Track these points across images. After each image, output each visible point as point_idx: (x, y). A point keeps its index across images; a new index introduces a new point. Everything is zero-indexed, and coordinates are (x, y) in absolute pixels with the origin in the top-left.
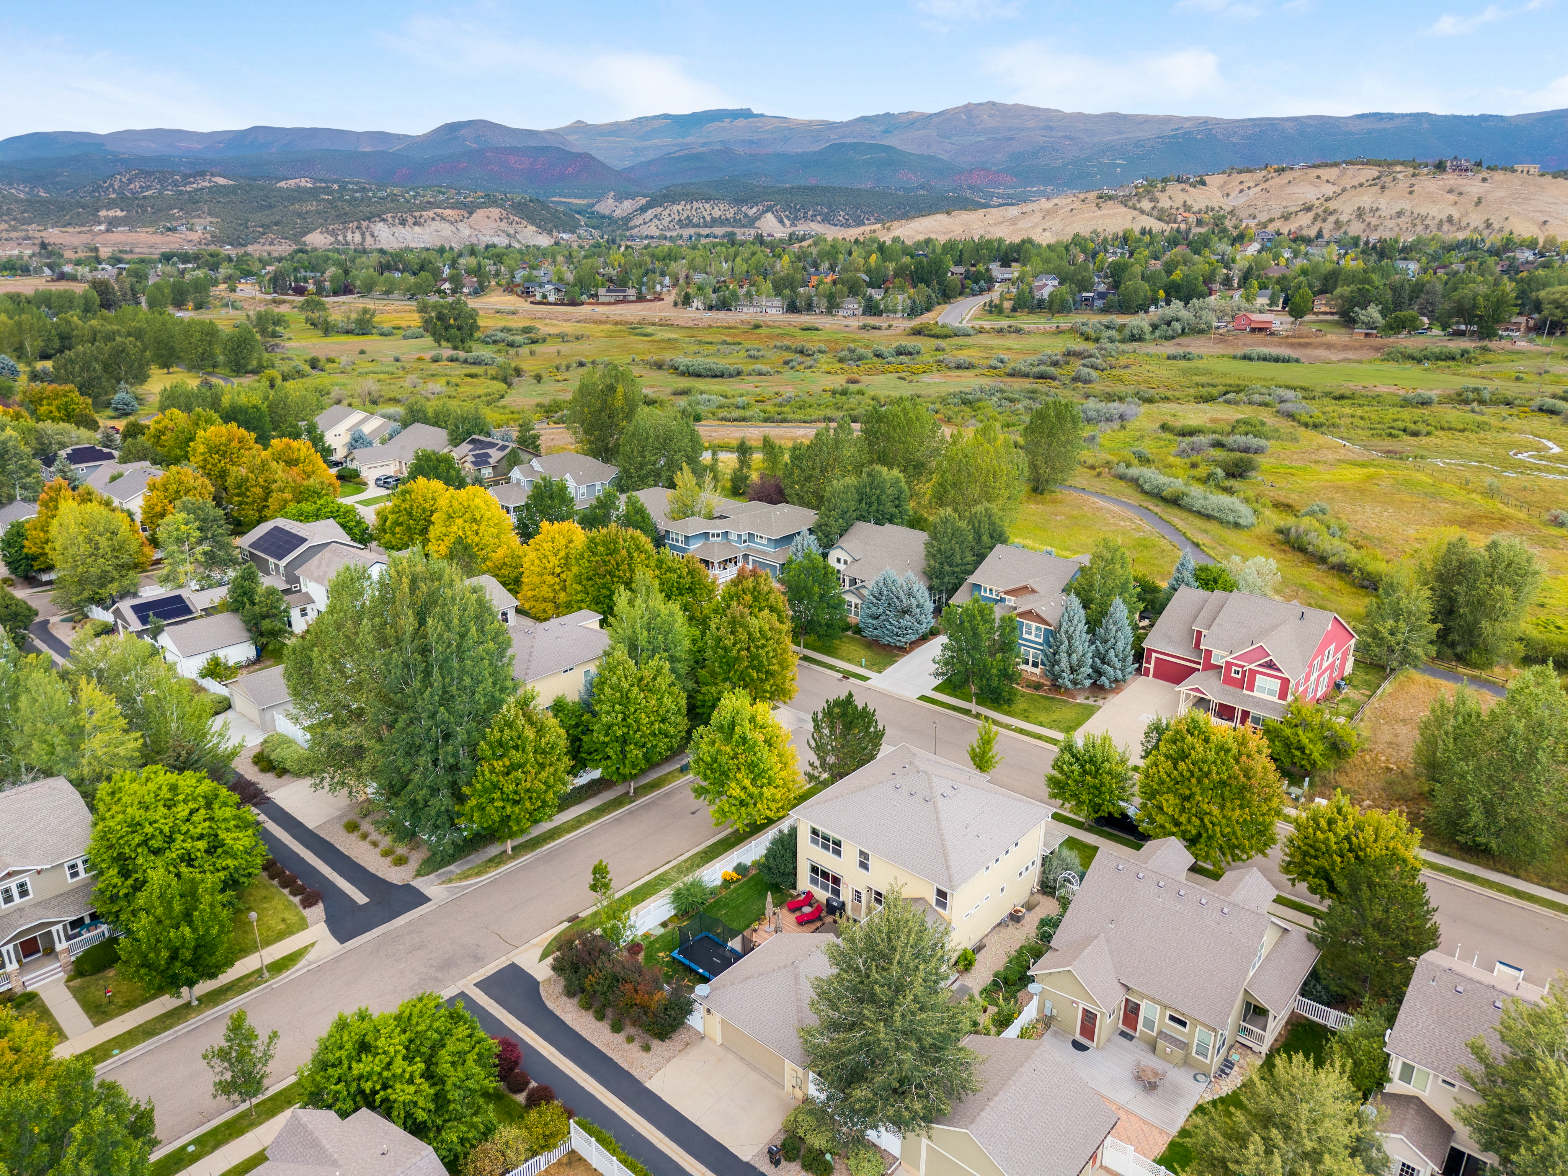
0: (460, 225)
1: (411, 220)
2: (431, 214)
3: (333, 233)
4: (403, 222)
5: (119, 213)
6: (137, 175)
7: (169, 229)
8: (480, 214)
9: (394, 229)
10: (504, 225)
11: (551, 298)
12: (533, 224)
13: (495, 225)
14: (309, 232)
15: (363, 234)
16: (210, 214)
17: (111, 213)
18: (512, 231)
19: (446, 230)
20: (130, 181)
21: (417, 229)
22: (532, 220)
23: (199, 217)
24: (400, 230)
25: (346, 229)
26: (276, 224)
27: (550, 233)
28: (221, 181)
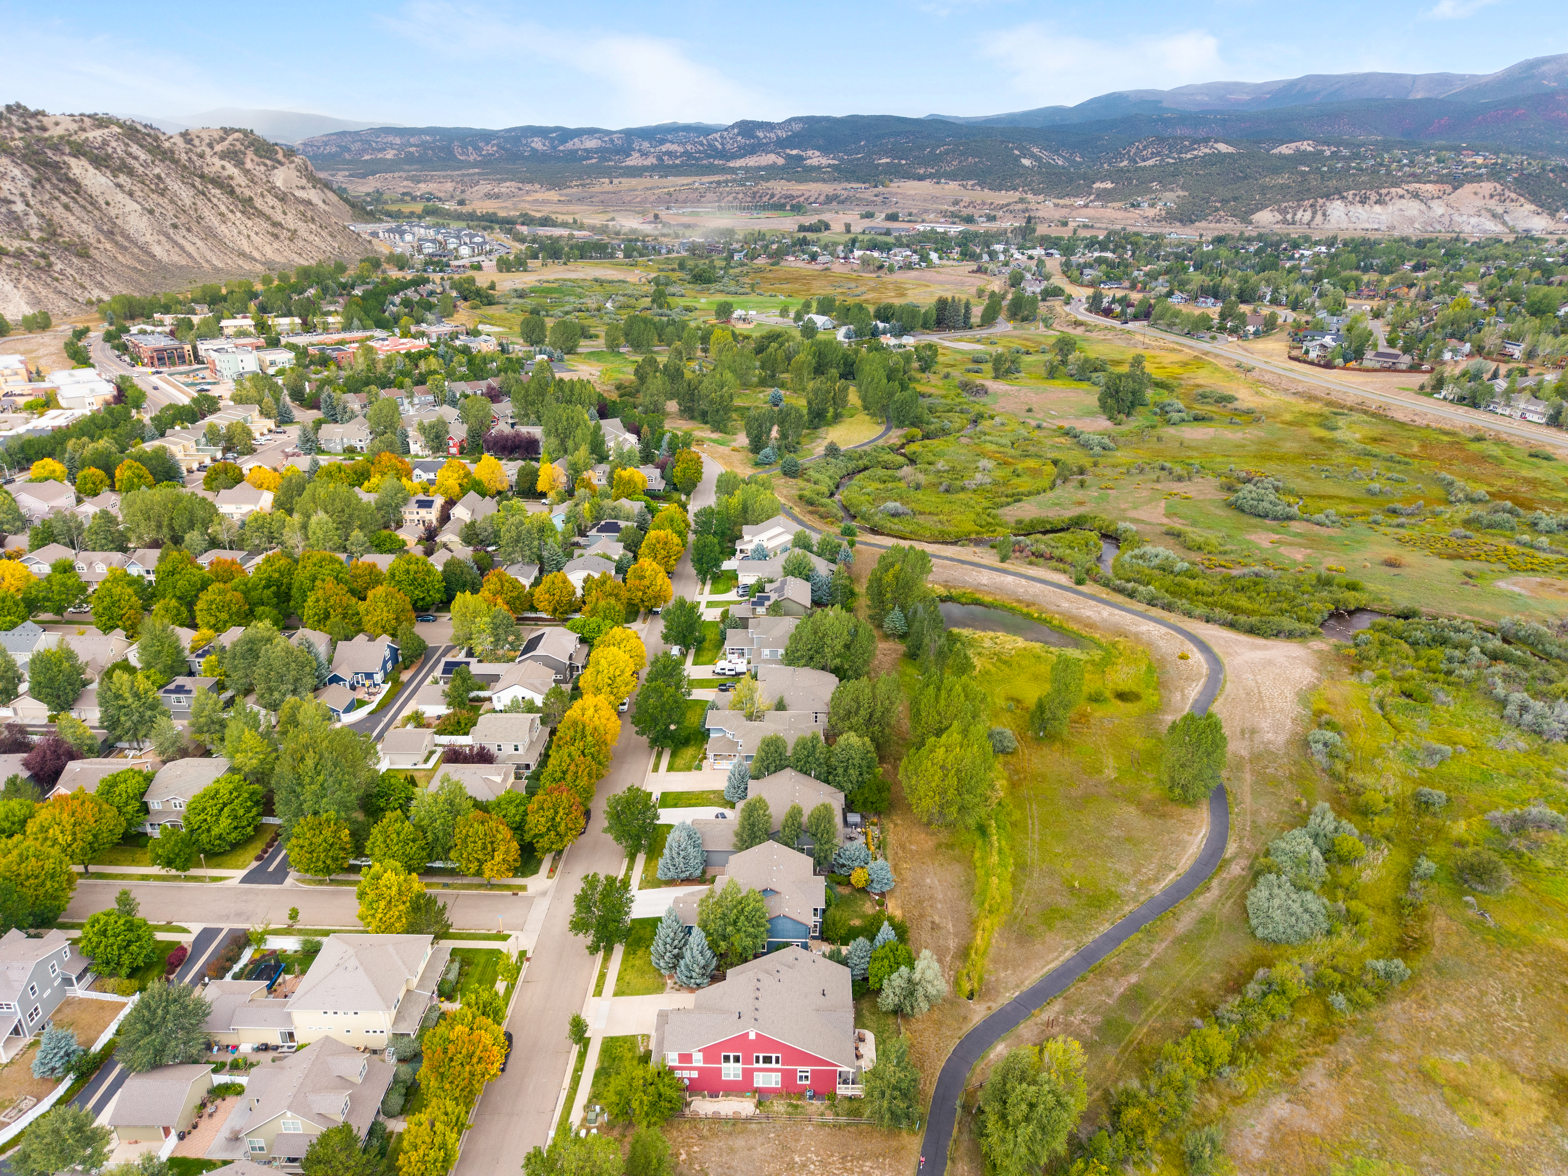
0: (1435, 204)
1: (1374, 197)
2: (1400, 191)
3: (1284, 212)
4: (1363, 202)
5: (1109, 185)
6: (1152, 143)
7: (1133, 205)
8: (1468, 188)
9: (1351, 208)
10: (1492, 204)
11: (1313, 355)
12: (1532, 202)
13: (1480, 203)
14: (1258, 210)
15: (1314, 213)
16: (1183, 188)
17: (1102, 185)
18: (1500, 210)
19: (1413, 208)
20: (1145, 148)
21: (1377, 208)
22: (1535, 198)
23: (1172, 190)
24: (1359, 210)
25: (1299, 206)
26: (1235, 199)
27: (1553, 214)
28: (1223, 148)
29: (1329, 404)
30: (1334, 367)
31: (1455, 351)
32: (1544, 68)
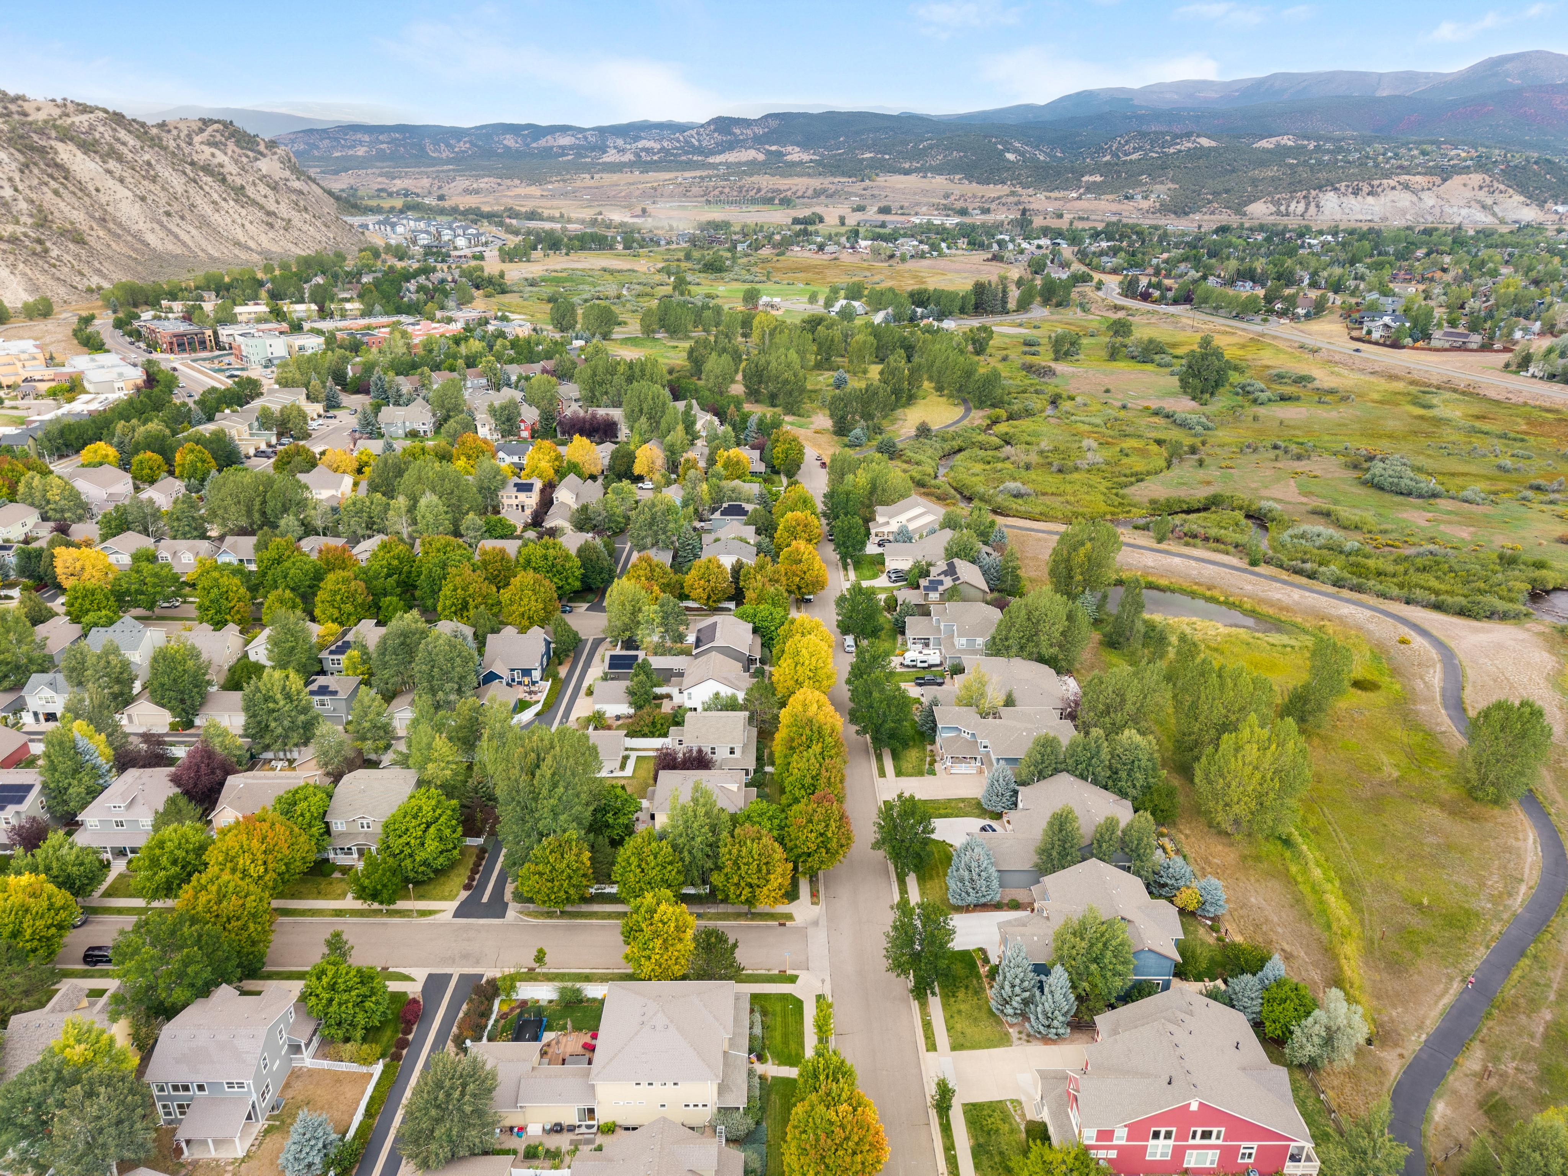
0: (1425, 195)
1: (1366, 188)
2: (1392, 183)
3: (1278, 203)
4: (1356, 193)
5: (1098, 179)
6: (1134, 138)
7: (1127, 198)
8: (1457, 180)
9: (1344, 199)
10: (1482, 195)
12: (1522, 193)
13: (1469, 194)
14: (1251, 202)
15: (1308, 205)
16: (1173, 181)
17: (1092, 179)
18: (1489, 201)
19: (1404, 199)
20: (1127, 142)
21: (1370, 199)
22: (1522, 188)
23: (1162, 183)
24: (1352, 201)
25: (1292, 198)
26: (1227, 191)
27: (1541, 204)
28: (1205, 142)
29: (1413, 383)
30: (1404, 347)
31: (1526, 330)
32: (1508, 66)
